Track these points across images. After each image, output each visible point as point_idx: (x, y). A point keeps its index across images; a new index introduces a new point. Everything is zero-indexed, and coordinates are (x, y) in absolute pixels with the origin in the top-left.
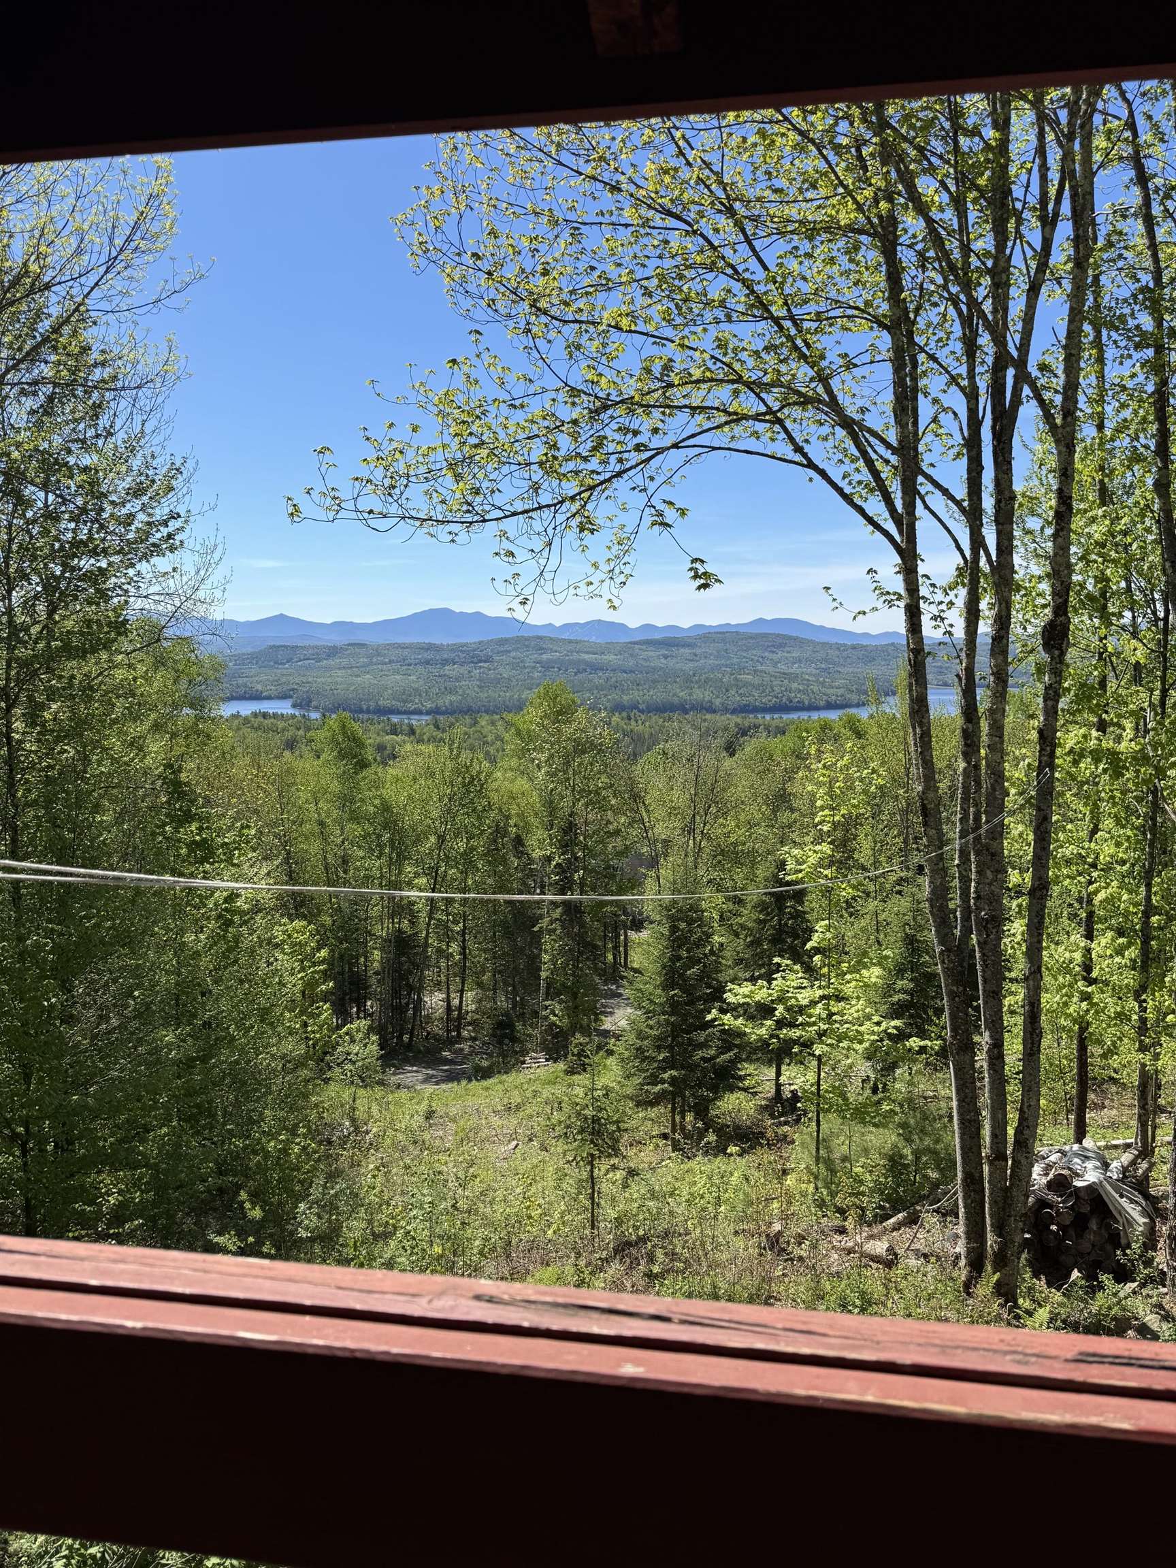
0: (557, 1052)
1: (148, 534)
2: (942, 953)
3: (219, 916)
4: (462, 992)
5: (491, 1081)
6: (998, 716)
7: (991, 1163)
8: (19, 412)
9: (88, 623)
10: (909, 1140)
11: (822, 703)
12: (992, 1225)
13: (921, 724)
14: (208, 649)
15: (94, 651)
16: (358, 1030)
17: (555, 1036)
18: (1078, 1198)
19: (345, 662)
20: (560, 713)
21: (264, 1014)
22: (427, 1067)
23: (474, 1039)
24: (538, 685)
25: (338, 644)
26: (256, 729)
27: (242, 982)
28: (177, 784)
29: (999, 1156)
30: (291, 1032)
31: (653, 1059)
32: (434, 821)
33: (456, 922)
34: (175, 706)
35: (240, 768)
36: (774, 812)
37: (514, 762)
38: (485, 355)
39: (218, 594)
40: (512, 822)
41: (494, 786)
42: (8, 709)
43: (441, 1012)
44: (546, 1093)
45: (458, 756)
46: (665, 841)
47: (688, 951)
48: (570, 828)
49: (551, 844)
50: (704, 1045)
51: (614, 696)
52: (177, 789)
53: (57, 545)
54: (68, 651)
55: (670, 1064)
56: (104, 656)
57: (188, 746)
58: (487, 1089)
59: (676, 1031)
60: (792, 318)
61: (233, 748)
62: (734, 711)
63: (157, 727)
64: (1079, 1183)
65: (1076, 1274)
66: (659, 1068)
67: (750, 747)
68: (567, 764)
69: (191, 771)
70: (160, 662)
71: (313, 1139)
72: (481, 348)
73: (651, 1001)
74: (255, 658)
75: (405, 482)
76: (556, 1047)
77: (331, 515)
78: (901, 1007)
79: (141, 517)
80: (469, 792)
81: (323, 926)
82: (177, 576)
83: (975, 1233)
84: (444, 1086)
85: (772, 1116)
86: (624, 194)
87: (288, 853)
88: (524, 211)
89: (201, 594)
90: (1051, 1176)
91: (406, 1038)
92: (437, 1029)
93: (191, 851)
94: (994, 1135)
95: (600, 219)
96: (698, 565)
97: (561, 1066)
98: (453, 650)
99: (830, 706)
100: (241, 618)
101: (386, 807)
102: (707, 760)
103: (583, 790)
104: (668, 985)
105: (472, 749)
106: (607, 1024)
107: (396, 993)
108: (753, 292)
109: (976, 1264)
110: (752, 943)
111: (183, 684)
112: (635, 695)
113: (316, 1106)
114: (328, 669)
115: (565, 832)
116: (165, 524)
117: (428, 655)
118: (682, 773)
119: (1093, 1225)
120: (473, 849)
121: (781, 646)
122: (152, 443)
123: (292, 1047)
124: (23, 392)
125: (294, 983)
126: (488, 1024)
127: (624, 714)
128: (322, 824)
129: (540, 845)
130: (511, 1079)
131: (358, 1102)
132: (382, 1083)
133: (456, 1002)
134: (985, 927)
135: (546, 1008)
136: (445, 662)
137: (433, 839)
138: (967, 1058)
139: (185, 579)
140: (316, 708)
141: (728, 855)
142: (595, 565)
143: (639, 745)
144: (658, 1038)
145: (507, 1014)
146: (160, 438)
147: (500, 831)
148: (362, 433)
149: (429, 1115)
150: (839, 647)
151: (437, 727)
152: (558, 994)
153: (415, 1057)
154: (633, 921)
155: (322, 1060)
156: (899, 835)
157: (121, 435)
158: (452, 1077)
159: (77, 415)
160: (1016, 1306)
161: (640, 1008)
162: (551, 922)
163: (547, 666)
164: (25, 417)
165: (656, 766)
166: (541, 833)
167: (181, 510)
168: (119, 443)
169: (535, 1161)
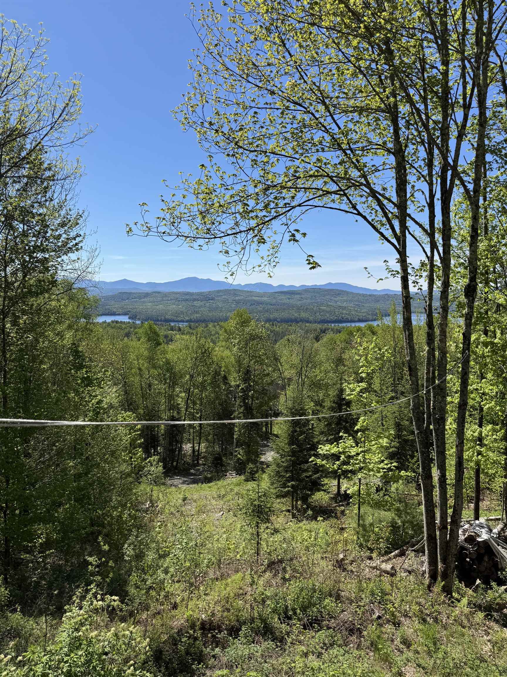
0: (241, 471)
1: (67, 243)
2: (418, 433)
3: (94, 410)
4: (199, 444)
5: (212, 484)
6: (444, 327)
7: (440, 530)
8: (12, 190)
9: (40, 281)
10: (400, 517)
11: (356, 319)
12: (441, 559)
13: (409, 330)
14: (92, 293)
15: (42, 293)
16: (154, 461)
17: (240, 464)
18: (479, 546)
19: (151, 299)
20: (244, 322)
21: (113, 453)
22: (184, 477)
23: (204, 465)
24: (234, 310)
25: (149, 292)
26: (112, 328)
27: (104, 439)
28: (77, 352)
29: (443, 527)
30: (124, 461)
31: (284, 476)
32: (189, 368)
33: (197, 413)
34: (78, 318)
35: (105, 345)
36: (337, 366)
37: (224, 343)
38: (215, 167)
39: (97, 269)
40: (222, 369)
41: (215, 353)
42: (4, 319)
43: (190, 452)
44: (236, 489)
45: (200, 340)
46: (289, 379)
47: (300, 428)
48: (248, 372)
49: (239, 380)
50: (306, 471)
51: (266, 315)
52: (76, 353)
53: (27, 248)
54: (31, 293)
55: (292, 479)
56: (47, 295)
57: (83, 335)
58: (210, 487)
59: (294, 464)
60: (351, 149)
61: (102, 336)
62: (319, 323)
63: (70, 327)
64: (479, 540)
65: (478, 582)
66: (286, 480)
67: (325, 339)
68: (247, 344)
69: (84, 346)
70: (71, 299)
71: (133, 509)
72: (213, 163)
73: (283, 450)
74: (113, 297)
75: (179, 220)
76: (240, 470)
77: (146, 234)
78: (394, 454)
79: (64, 236)
80: (204, 356)
81: (140, 414)
82: (79, 262)
83: (433, 562)
84: (191, 486)
85: (336, 502)
86: (276, 95)
87: (125, 382)
88: (232, 103)
89: (89, 270)
90: (466, 536)
91: (175, 463)
92: (188, 460)
93: (83, 382)
94: (442, 517)
95: (266, 106)
96: (310, 258)
97: (243, 477)
98: (198, 295)
99: (360, 321)
100: (108, 280)
101: (168, 362)
102: (308, 344)
103: (253, 356)
104: (291, 443)
105: (205, 338)
106: (263, 459)
107: (171, 444)
108: (333, 138)
109: (433, 576)
110: (327, 425)
111: (82, 308)
112: (275, 315)
113: (135, 494)
114: (144, 302)
115: (246, 374)
116: (75, 239)
117: (187, 297)
118: (296, 348)
119: (486, 559)
120: (205, 381)
121: (339, 294)
122: (70, 204)
123: (125, 468)
124: (14, 182)
125: (126, 439)
126: (210, 459)
127: (271, 323)
128: (140, 369)
129: (234, 380)
130: (220, 483)
131: (154, 492)
132: (164, 484)
133: (197, 448)
134: (438, 422)
135: (236, 451)
136: (195, 300)
137: (188, 377)
138: (430, 481)
139: (83, 263)
140: (139, 319)
141: (316, 385)
142: (262, 258)
143: (277, 337)
144: (286, 467)
145: (219, 454)
146: (73, 202)
147: (217, 373)
148: (160, 198)
149: (184, 499)
150: (364, 295)
151: (190, 328)
152: (242, 445)
153: (178, 472)
154: (274, 413)
155: (138, 473)
156: (391, 377)
157: (57, 201)
158: (195, 482)
159: (37, 192)
160: (452, 597)
161: (278, 453)
162: (239, 414)
163: (238, 302)
164: (15, 192)
165: (285, 346)
166: (235, 375)
167: (82, 233)
168: (56, 204)
169: (231, 521)
